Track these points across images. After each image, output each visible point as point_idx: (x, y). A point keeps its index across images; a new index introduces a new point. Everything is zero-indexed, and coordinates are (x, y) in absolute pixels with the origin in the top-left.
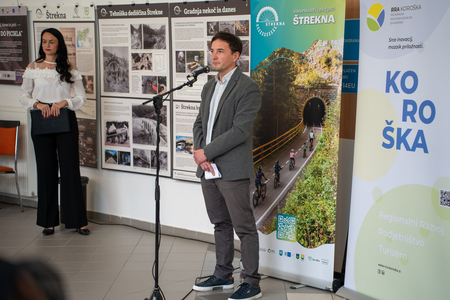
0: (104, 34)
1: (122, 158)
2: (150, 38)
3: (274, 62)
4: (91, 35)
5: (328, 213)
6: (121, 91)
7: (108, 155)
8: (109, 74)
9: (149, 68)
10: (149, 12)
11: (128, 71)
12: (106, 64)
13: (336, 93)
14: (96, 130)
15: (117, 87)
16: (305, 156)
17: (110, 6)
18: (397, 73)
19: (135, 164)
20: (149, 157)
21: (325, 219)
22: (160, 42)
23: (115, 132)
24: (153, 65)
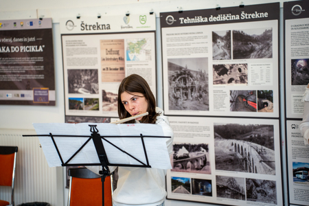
0: (169, 45)
1: (199, 187)
2: (244, 47)
4: (150, 45)
7: (175, 183)
9: (243, 79)
10: (244, 15)
11: (207, 86)
12: (172, 79)
15: (188, 104)
17: (180, 12)
19: (220, 195)
20: (244, 186)
22: (262, 49)
23: (186, 157)
24: (250, 77)
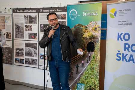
0: (15, 18)
1: (21, 61)
2: (31, 20)
3: (76, 29)
4: (11, 18)
5: (96, 84)
6: (21, 38)
7: (16, 60)
8: (17, 32)
9: (31, 30)
10: (31, 11)
11: (23, 31)
12: (16, 29)
13: (99, 40)
14: (12, 51)
15: (19, 36)
16: (87, 62)
17: (17, 9)
18: (122, 33)
19: (26, 63)
20: (31, 61)
21: (95, 86)
22: (35, 21)
23: (19, 52)
24: (32, 29)
